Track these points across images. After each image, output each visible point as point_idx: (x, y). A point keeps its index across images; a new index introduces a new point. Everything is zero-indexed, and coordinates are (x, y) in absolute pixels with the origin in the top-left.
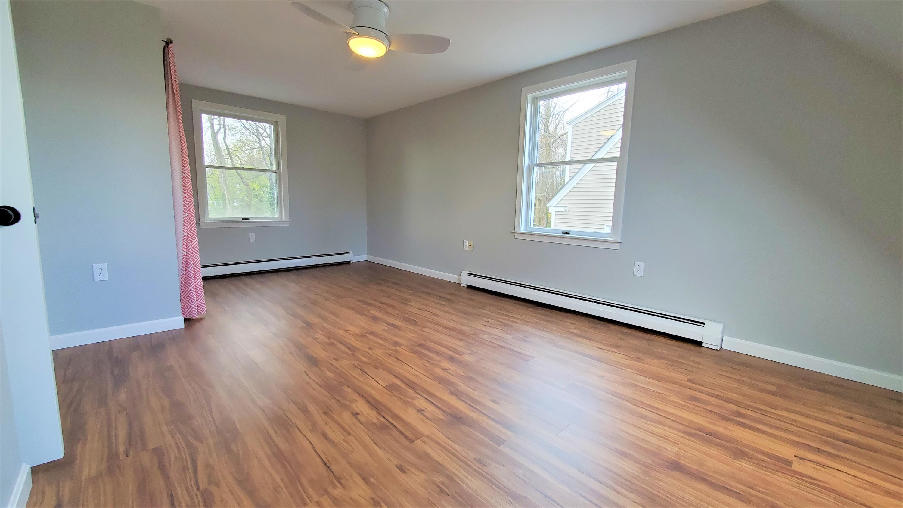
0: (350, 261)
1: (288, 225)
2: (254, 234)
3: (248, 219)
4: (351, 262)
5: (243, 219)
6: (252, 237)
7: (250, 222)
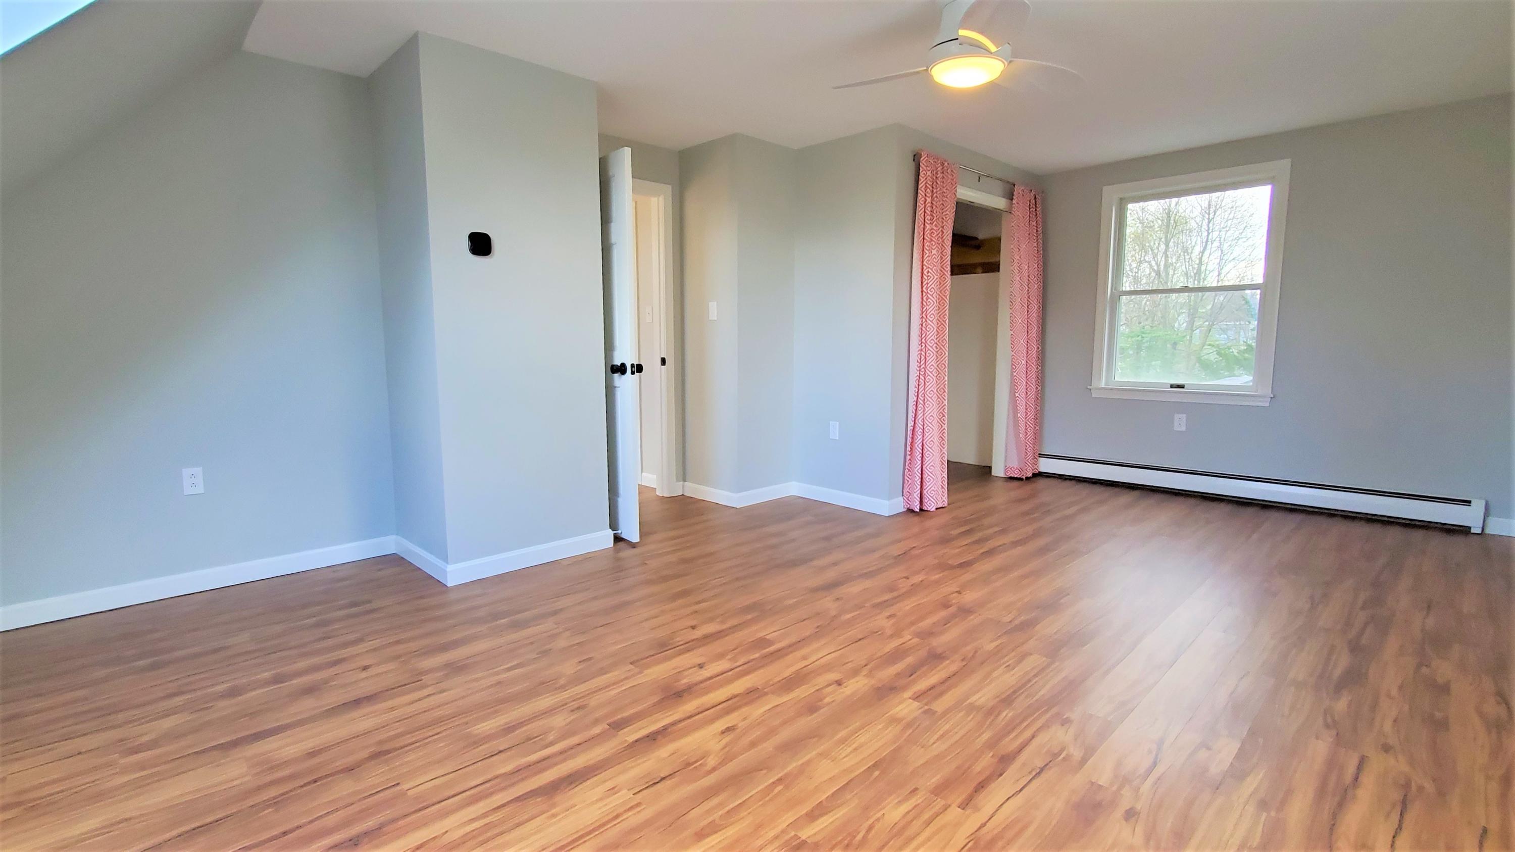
0: (1470, 528)
1: (1267, 405)
2: (1184, 416)
3: (1182, 387)
4: (1473, 531)
5: (1172, 386)
6: (1180, 423)
7: (1186, 393)
